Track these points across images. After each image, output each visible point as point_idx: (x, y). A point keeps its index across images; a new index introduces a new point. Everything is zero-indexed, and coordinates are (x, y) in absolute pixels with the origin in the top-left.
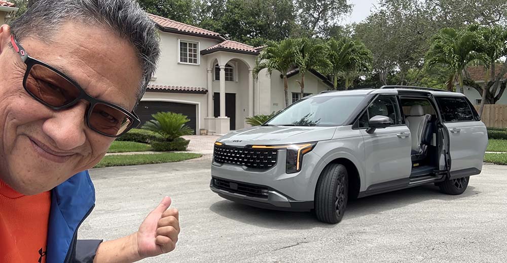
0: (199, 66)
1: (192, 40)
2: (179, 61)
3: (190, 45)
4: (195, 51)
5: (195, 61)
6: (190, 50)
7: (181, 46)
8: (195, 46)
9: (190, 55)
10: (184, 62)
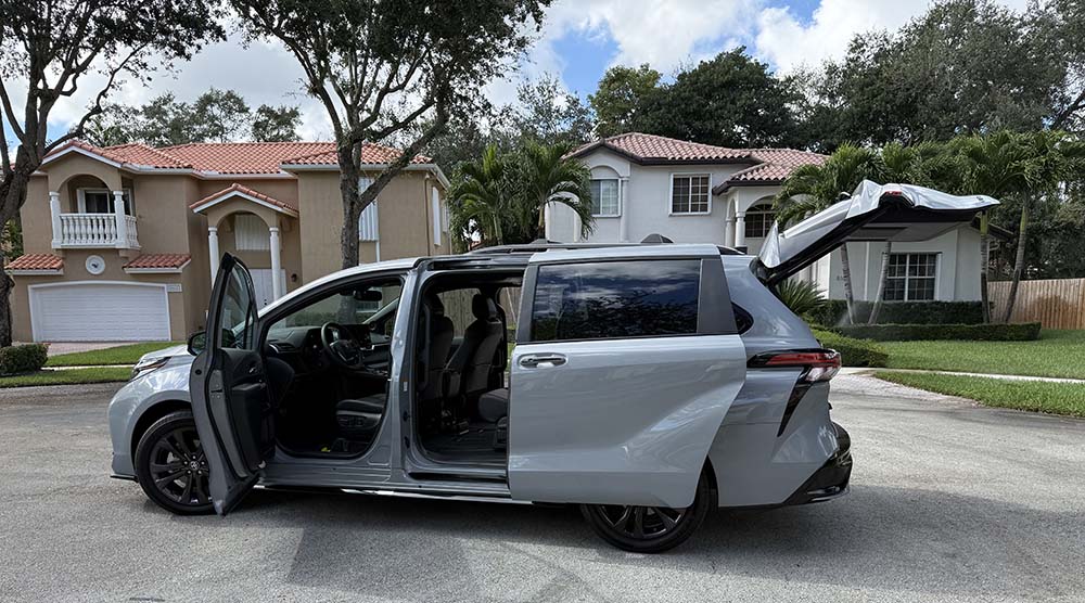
0: (710, 215)
1: (700, 172)
2: (671, 212)
3: (695, 180)
4: (705, 190)
5: (704, 208)
6: (695, 190)
7: (674, 185)
8: (706, 180)
9: (695, 199)
10: (683, 211)
